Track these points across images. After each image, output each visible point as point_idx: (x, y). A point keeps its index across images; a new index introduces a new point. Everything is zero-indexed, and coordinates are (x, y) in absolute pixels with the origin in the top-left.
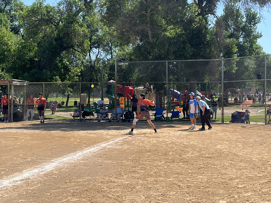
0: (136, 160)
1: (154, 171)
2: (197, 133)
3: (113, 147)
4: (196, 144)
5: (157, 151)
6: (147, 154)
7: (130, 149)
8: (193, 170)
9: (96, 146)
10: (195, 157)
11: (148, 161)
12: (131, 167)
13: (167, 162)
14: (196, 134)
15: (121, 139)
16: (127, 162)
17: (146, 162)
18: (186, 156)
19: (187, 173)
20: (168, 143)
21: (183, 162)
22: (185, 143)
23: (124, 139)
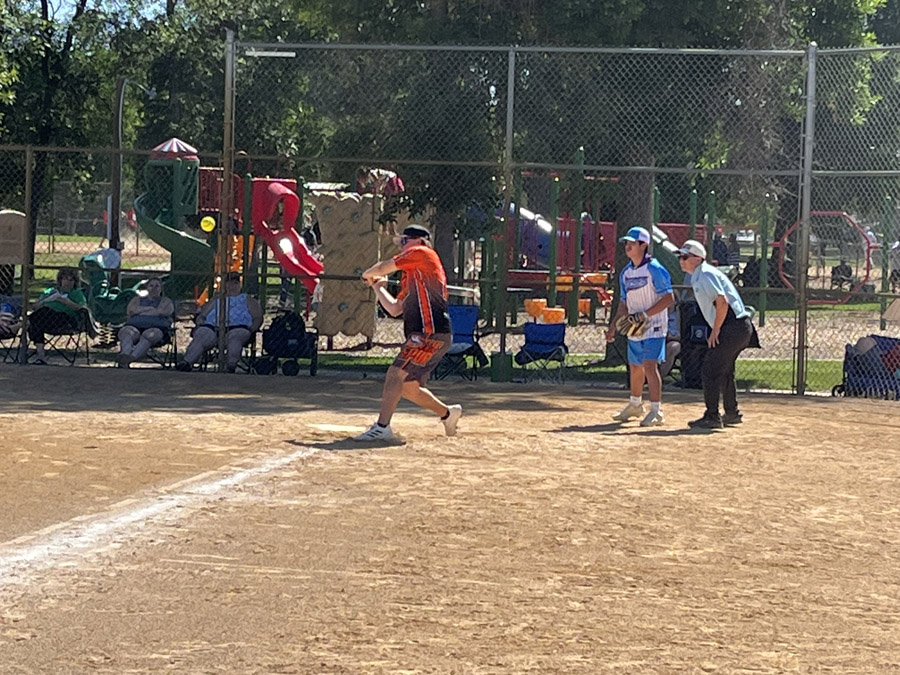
0: (408, 569)
1: (525, 625)
2: (680, 443)
3: (261, 499)
4: (694, 498)
5: (501, 527)
6: (456, 542)
7: (354, 510)
8: (721, 625)
9: (169, 492)
10: (709, 562)
11: (473, 572)
12: (397, 600)
13: (572, 580)
14: (675, 446)
15: (286, 460)
16: (366, 575)
17: (462, 576)
18: (660, 554)
19: (695, 636)
20: (544, 487)
21: (655, 585)
22: (636, 493)
23: (302, 460)
